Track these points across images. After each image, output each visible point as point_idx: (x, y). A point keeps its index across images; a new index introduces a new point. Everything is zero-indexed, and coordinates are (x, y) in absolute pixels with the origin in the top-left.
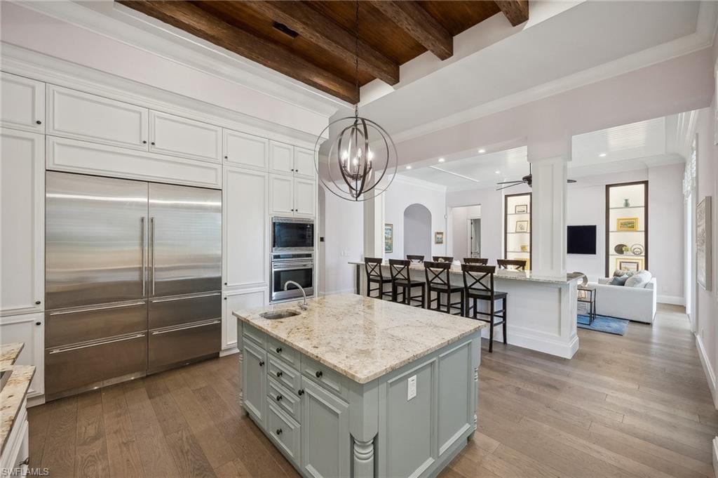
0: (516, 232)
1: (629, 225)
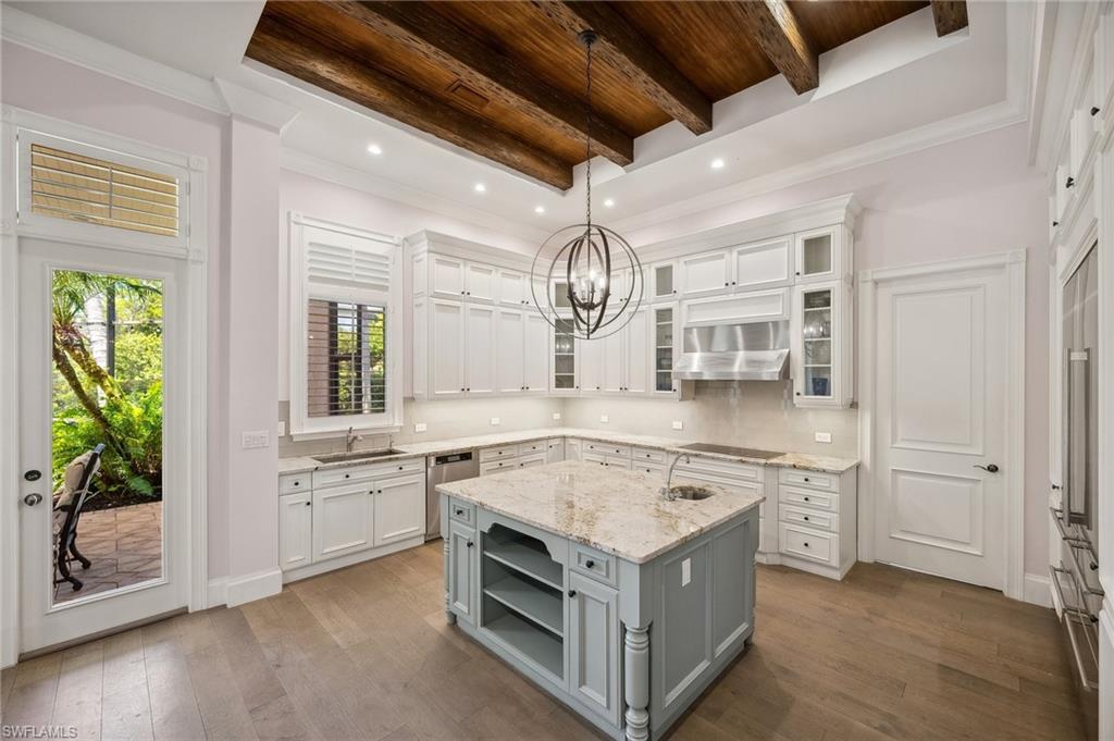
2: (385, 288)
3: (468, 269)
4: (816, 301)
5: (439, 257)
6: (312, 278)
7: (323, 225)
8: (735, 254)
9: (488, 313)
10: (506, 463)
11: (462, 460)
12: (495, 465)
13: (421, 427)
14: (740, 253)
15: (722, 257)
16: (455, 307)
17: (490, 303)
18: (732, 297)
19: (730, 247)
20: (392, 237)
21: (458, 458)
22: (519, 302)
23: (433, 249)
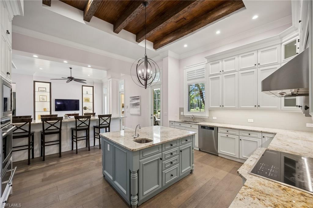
0: (40, 101)
1: (87, 100)
2: (204, 77)
3: (224, 62)
5: (211, 63)
6: (188, 80)
7: (189, 67)
9: (234, 75)
10: (230, 136)
11: (210, 129)
12: (225, 135)
13: (214, 118)
16: (218, 77)
17: (235, 71)
20: (205, 62)
21: (209, 128)
22: (254, 65)
23: (209, 61)
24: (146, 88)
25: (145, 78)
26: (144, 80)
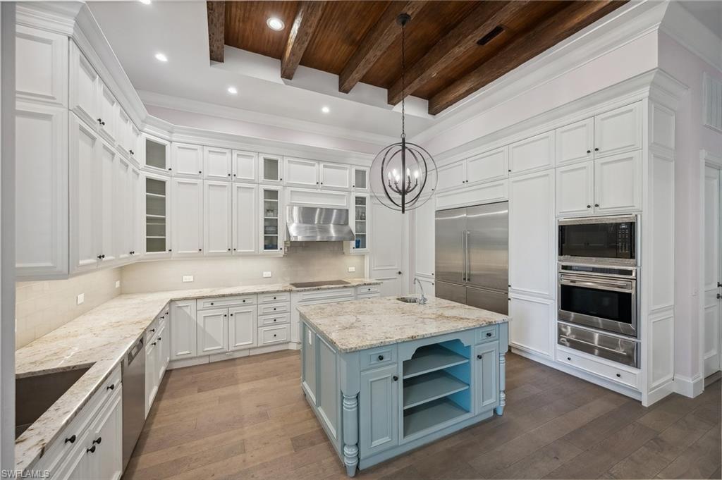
3: (101, 89)
4: (360, 201)
8: (322, 165)
9: (111, 156)
14: (325, 166)
15: (314, 165)
16: (91, 137)
18: (319, 191)
19: (319, 161)
24: (403, 211)
25: (401, 188)
26: (399, 192)
